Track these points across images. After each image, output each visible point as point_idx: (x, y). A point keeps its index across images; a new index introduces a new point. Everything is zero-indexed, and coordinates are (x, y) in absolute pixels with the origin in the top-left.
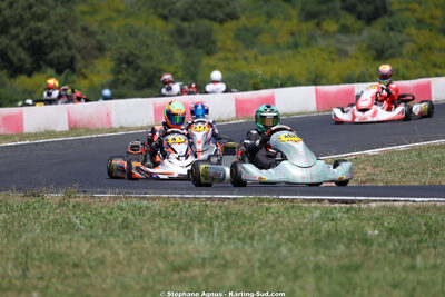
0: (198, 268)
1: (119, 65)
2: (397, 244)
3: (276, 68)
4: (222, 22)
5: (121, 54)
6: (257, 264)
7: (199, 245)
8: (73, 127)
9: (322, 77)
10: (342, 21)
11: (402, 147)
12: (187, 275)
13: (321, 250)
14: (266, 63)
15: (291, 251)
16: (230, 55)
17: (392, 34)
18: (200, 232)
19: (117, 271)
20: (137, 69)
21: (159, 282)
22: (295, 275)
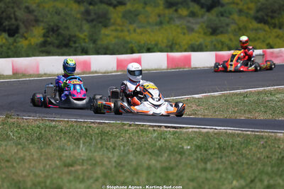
0: (80, 165)
1: (48, 32)
2: (199, 155)
3: (148, 37)
4: (115, 6)
5: (49, 25)
6: (114, 164)
7: (82, 152)
8: (16, 73)
9: (176, 44)
10: (191, 9)
11: (216, 94)
12: (73, 169)
13: (154, 157)
14: (142, 33)
15: (135, 157)
16: (119, 28)
17: (222, 18)
18: (84, 143)
19: (32, 165)
20: (58, 35)
21: (56, 173)
22: (135, 172)
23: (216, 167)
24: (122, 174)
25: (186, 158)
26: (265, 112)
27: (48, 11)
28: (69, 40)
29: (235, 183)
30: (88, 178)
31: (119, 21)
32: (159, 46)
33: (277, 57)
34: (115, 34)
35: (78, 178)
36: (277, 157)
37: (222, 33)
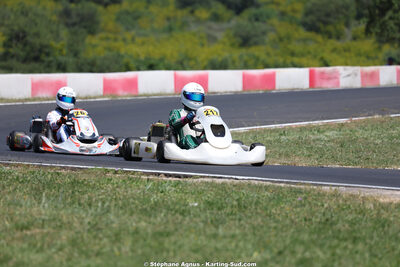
0: (38, 228)
1: (10, 40)
2: (209, 216)
3: (151, 48)
4: (106, 5)
5: (12, 30)
7: (44, 209)
9: (190, 59)
10: (213, 10)
11: (242, 129)
12: (28, 233)
13: (144, 217)
14: (143, 43)
16: (111, 36)
17: (256, 24)
18: (48, 198)
20: (25, 45)
21: (4, 238)
22: (117, 238)
23: (232, 232)
24: (97, 241)
25: (191, 220)
26: (309, 156)
27: (12, 10)
28: (40, 51)
29: (256, 255)
30: (49, 247)
31: (111, 25)
32: (166, 62)
33: (329, 79)
34: (105, 43)
35: (35, 246)
36: (318, 220)
37: (256, 44)
